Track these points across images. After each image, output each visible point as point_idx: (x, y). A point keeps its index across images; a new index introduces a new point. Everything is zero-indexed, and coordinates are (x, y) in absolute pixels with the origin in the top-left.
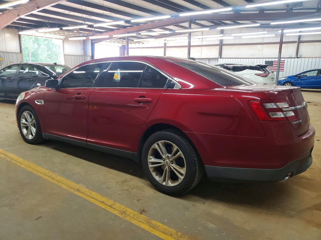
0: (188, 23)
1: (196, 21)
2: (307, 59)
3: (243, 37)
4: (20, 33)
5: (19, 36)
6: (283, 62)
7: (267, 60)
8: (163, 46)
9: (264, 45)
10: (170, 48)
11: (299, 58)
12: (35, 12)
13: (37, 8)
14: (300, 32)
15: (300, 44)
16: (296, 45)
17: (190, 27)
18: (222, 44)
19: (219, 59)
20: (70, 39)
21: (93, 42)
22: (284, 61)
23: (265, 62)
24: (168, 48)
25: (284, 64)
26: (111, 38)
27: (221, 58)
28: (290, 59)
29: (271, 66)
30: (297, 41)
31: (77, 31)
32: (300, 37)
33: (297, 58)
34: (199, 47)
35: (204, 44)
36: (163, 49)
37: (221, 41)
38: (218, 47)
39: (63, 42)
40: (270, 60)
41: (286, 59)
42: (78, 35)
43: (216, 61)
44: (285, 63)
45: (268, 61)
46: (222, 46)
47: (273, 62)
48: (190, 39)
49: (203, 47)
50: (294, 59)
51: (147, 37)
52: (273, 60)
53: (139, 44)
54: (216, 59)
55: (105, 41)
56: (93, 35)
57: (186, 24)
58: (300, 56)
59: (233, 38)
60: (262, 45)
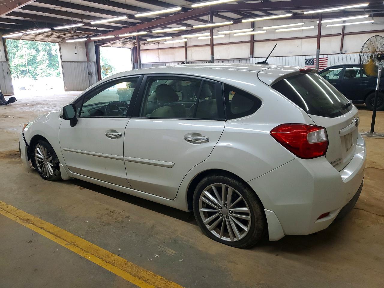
0: (209, 16)
1: (219, 13)
2: (353, 55)
3: (277, 31)
4: (4, 37)
5: (4, 40)
6: (326, 60)
7: (307, 57)
8: (184, 45)
9: (304, 40)
10: (192, 48)
11: (344, 54)
12: (16, 9)
13: (18, 5)
14: (344, 22)
15: (345, 37)
16: (340, 38)
17: (212, 21)
18: (253, 40)
19: (251, 59)
20: (68, 41)
21: (98, 44)
23: (305, 60)
24: (189, 48)
25: (327, 62)
26: (117, 38)
27: (253, 57)
28: (333, 55)
29: (312, 65)
30: (341, 33)
31: (73, 31)
32: (344, 28)
33: (342, 53)
34: (226, 45)
35: (232, 40)
36: (184, 49)
37: (252, 36)
38: (249, 44)
39: (60, 45)
40: (311, 57)
41: (329, 56)
42: (76, 37)
43: (248, 61)
44: (329, 61)
45: (308, 59)
46: (253, 43)
47: (315, 60)
48: (212, 35)
49: (231, 45)
50: (338, 55)
51: (163, 35)
52: (314, 57)
53: (154, 44)
54: (247, 59)
55: (112, 43)
56: (96, 36)
57: (207, 18)
58: (345, 51)
59: (265, 31)
60: (300, 40)
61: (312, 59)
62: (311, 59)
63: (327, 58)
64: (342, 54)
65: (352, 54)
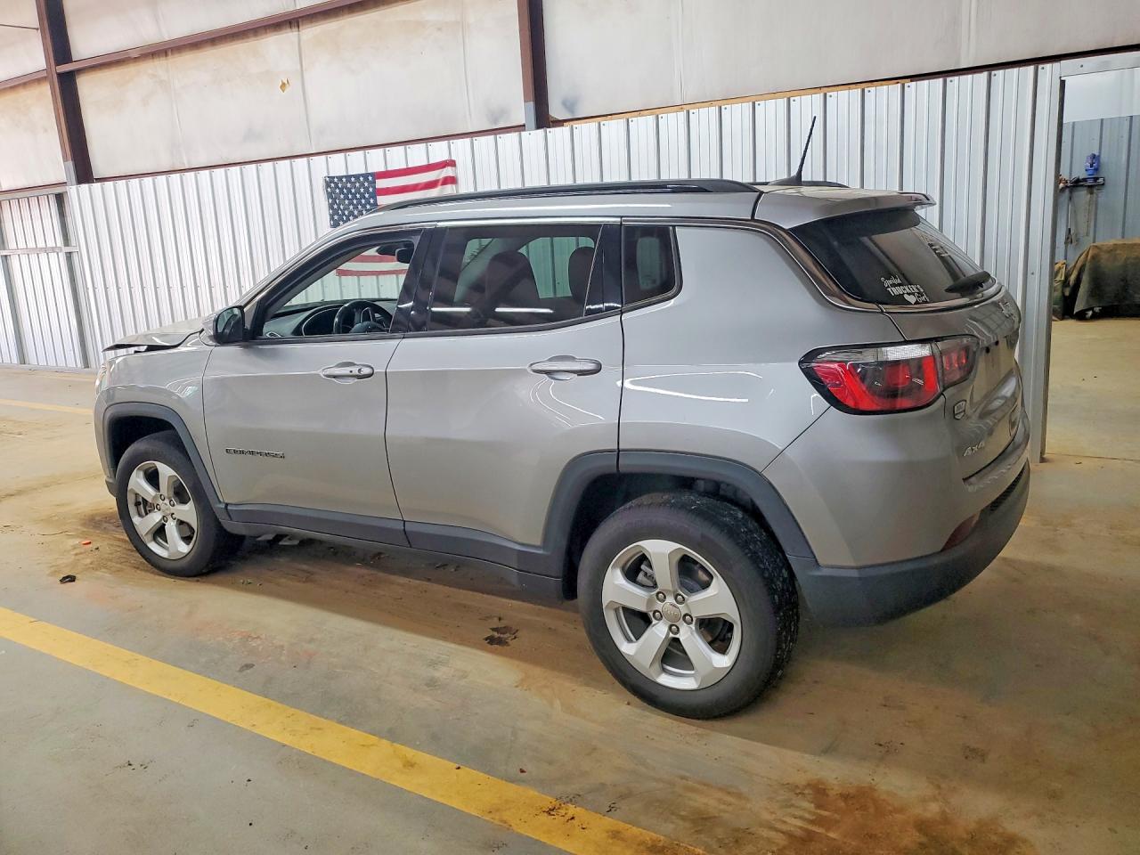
2: (614, 128)
6: (447, 181)
7: (338, 167)
9: (309, 32)
11: (559, 123)
22: (448, 172)
23: (328, 185)
27: (89, 180)
28: (485, 139)
33: (543, 120)
40: (356, 164)
41: (460, 149)
45: (340, 178)
47: (381, 183)
50: (514, 136)
52: (376, 161)
58: (569, 104)
60: (288, 36)
61: (366, 176)
62: (357, 177)
63: (452, 163)
64: (539, 126)
65: (603, 122)
